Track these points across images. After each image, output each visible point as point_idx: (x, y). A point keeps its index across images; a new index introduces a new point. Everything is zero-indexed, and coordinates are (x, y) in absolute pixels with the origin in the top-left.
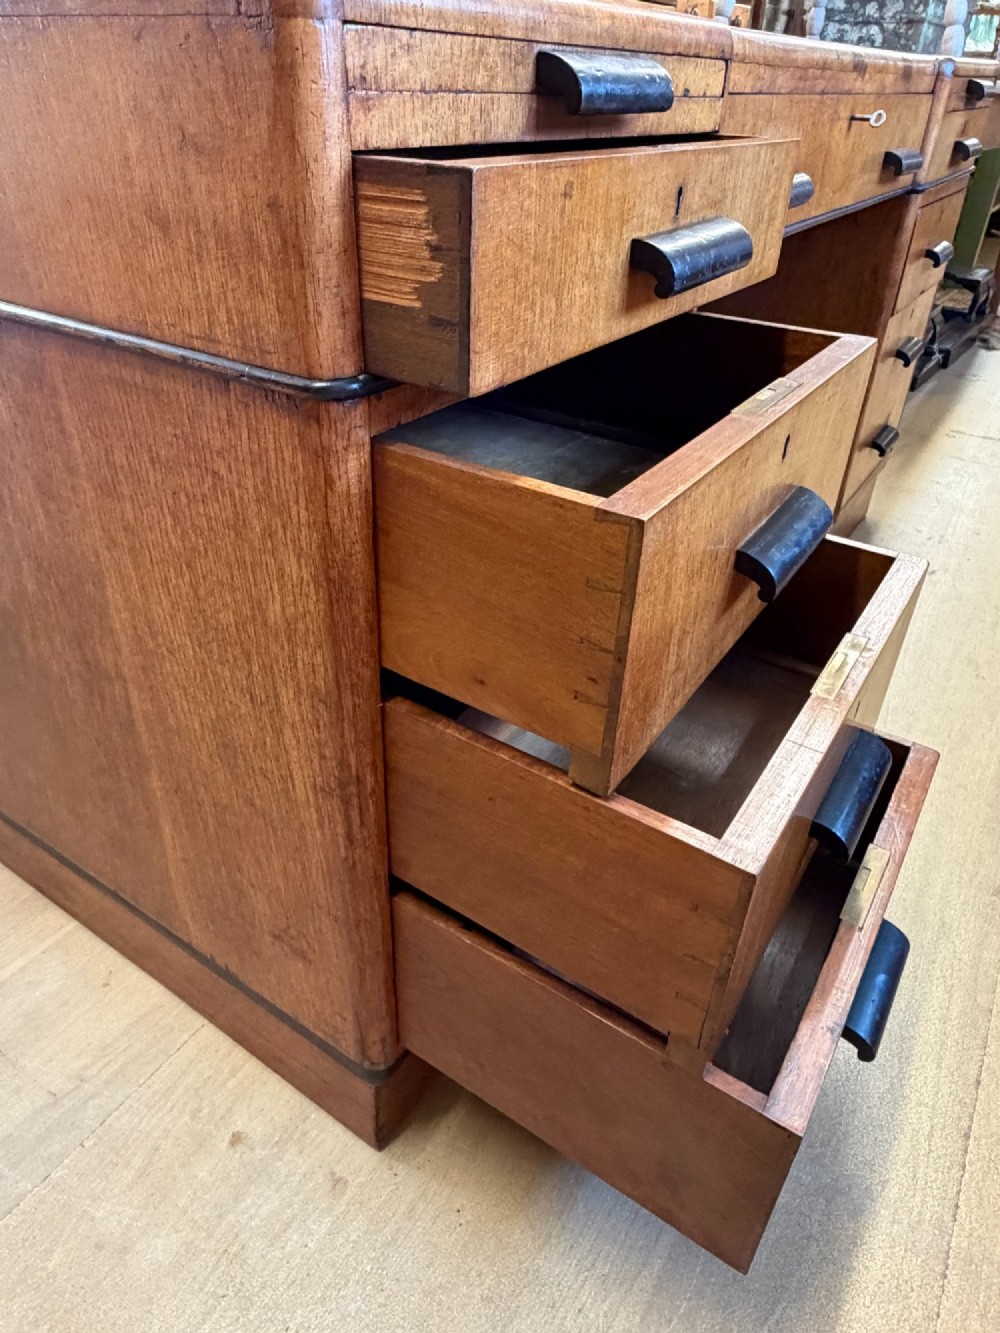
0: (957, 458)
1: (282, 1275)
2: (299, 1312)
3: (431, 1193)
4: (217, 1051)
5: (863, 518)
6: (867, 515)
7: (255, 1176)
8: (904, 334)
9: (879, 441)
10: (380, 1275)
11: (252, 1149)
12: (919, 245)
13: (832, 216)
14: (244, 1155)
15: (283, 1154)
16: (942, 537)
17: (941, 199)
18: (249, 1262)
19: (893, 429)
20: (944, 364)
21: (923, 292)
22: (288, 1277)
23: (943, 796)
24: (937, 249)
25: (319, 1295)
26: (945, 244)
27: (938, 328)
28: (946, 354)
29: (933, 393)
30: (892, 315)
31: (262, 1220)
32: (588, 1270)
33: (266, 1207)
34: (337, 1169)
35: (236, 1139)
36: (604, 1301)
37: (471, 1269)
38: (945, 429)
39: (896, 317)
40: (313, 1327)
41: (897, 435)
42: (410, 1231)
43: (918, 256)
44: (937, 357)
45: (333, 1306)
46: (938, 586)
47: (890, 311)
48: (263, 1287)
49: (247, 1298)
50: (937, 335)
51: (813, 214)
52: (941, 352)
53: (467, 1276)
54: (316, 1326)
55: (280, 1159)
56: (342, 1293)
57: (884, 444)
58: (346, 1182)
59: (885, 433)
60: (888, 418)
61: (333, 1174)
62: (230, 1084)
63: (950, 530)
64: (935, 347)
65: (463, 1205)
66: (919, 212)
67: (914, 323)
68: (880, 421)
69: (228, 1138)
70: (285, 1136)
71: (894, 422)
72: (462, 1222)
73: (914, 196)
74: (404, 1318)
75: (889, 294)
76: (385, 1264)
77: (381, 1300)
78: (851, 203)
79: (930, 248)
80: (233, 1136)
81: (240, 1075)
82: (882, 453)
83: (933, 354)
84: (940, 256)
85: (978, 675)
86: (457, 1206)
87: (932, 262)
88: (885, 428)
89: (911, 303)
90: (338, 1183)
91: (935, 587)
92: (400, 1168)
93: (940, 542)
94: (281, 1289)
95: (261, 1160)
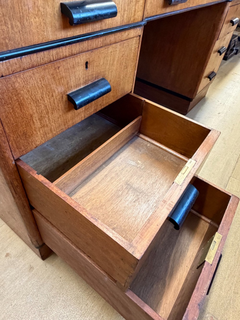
0: (234, 81)
1: (13, 291)
2: (16, 301)
3: (55, 272)
4: (7, 231)
5: (205, 96)
6: (206, 96)
7: (11, 265)
8: (221, 45)
9: (210, 76)
10: (38, 293)
11: (11, 258)
12: (228, 18)
13: (198, 7)
14: (9, 259)
15: (19, 260)
16: (224, 103)
17: (238, 4)
18: (5, 287)
19: (215, 73)
20: (236, 54)
21: (228, 33)
22: (14, 292)
23: (208, 176)
24: (234, 20)
25: (21, 297)
26: (237, 19)
27: (236, 43)
28: (237, 51)
29: (231, 62)
30: (217, 40)
31: (10, 276)
32: (90, 295)
33: (12, 273)
34: (32, 264)
35: (7, 255)
36: (93, 303)
37: (61, 293)
38: (232, 72)
39: (218, 40)
40: (18, 305)
41: (216, 75)
42: (47, 282)
43: (228, 22)
44: (235, 51)
45: (24, 300)
46: (220, 117)
47: (217, 39)
48: (7, 294)
49: (3, 296)
50: (235, 45)
51: (191, 6)
52: (236, 50)
53: (60, 294)
54: (19, 305)
55: (18, 261)
56: (27, 297)
57: (211, 78)
58: (34, 268)
59: (213, 74)
60: (214, 70)
61: (30, 266)
62: (8, 241)
63: (227, 102)
64: (234, 48)
65: (62, 276)
66: (229, 8)
67: (225, 42)
68: (212, 70)
69: (5, 255)
70: (20, 255)
71: (216, 71)
72: (61, 280)
73: (228, 3)
74: (42, 304)
75: (217, 33)
76: (40, 290)
77: (37, 299)
78: (205, 3)
79: (232, 20)
80: (7, 254)
81: (11, 238)
82: (210, 80)
83: (233, 50)
84: (234, 22)
85: (225, 143)
86: (60, 276)
87: (232, 24)
88: (213, 72)
89: (224, 36)
90: (31, 268)
91: (219, 117)
92: (48, 265)
93: (223, 105)
94: (12, 295)
95: (13, 261)
